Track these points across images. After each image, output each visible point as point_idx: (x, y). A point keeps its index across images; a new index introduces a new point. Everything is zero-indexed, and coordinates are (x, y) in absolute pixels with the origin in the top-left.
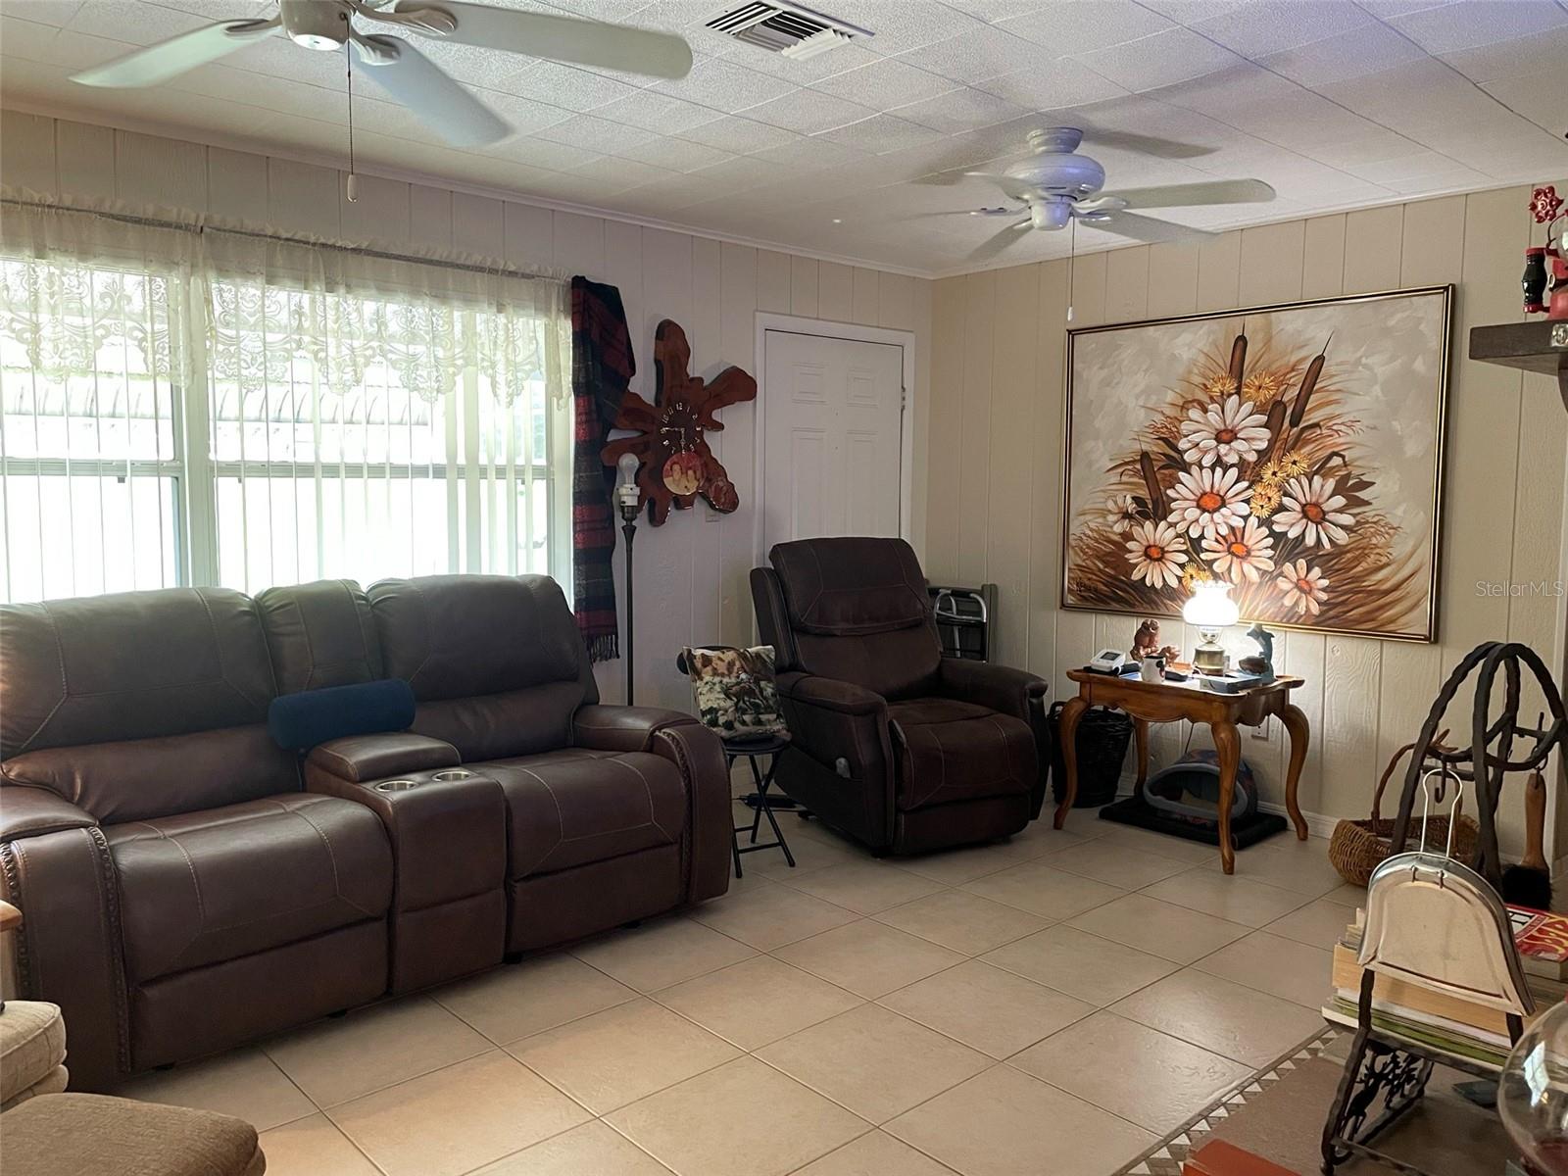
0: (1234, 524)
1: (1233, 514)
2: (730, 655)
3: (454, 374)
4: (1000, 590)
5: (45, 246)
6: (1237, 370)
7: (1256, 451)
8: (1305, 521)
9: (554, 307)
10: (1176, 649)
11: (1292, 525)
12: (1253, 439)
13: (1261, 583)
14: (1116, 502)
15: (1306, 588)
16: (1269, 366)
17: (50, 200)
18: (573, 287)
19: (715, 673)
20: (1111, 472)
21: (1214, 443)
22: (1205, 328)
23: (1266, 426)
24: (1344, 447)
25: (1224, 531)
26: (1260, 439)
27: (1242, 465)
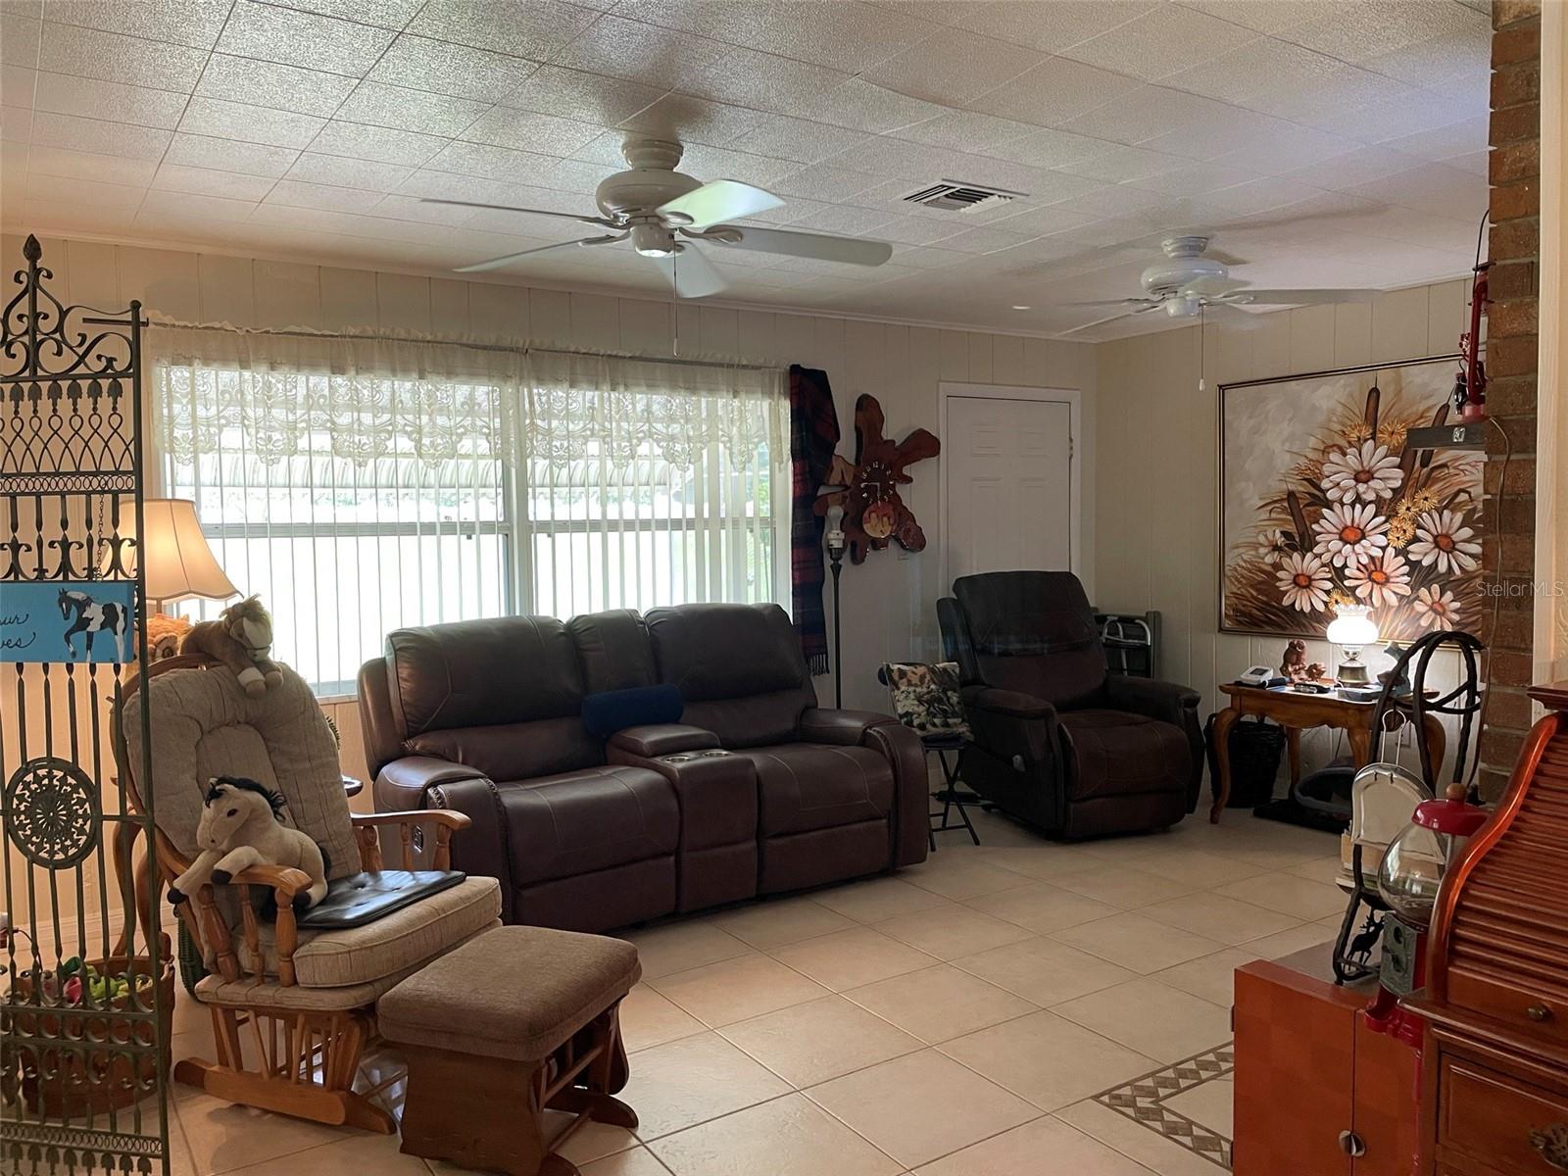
0: (1374, 554)
1: (1372, 545)
2: (921, 670)
3: (702, 449)
4: (1163, 617)
5: (425, 370)
6: (1372, 418)
7: (1391, 489)
8: (1437, 550)
9: (776, 390)
10: (1322, 665)
11: (1426, 554)
12: (1388, 478)
13: (1399, 606)
14: (1266, 536)
15: (1440, 610)
16: (1401, 413)
17: (429, 338)
18: (791, 374)
19: (910, 683)
20: (1261, 510)
21: (1353, 482)
22: (1342, 381)
23: (1399, 467)
24: (1470, 484)
25: (1365, 560)
26: (1395, 479)
27: (1379, 502)
